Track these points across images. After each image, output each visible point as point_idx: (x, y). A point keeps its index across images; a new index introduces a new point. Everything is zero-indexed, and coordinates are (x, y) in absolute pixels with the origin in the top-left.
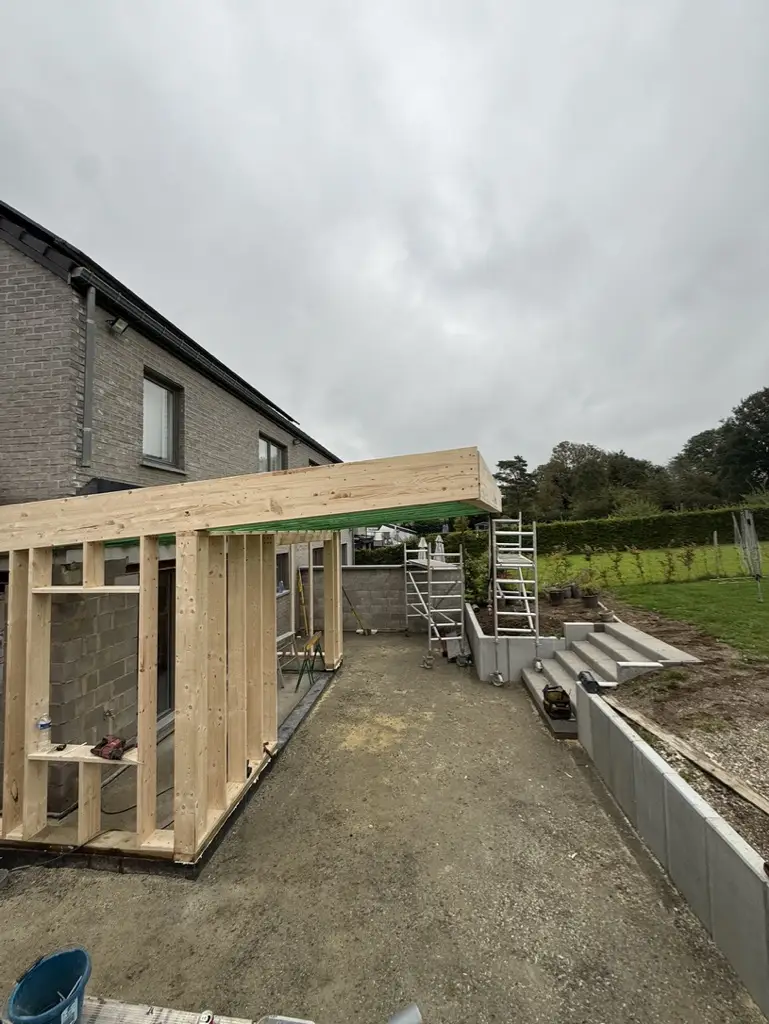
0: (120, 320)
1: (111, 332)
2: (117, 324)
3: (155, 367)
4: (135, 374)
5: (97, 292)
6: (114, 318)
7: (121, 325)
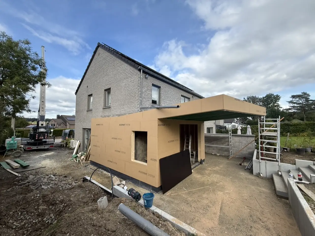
0: (147, 75)
1: (146, 78)
2: (146, 76)
3: (154, 83)
4: (150, 86)
5: (143, 70)
6: (146, 75)
7: (147, 76)
